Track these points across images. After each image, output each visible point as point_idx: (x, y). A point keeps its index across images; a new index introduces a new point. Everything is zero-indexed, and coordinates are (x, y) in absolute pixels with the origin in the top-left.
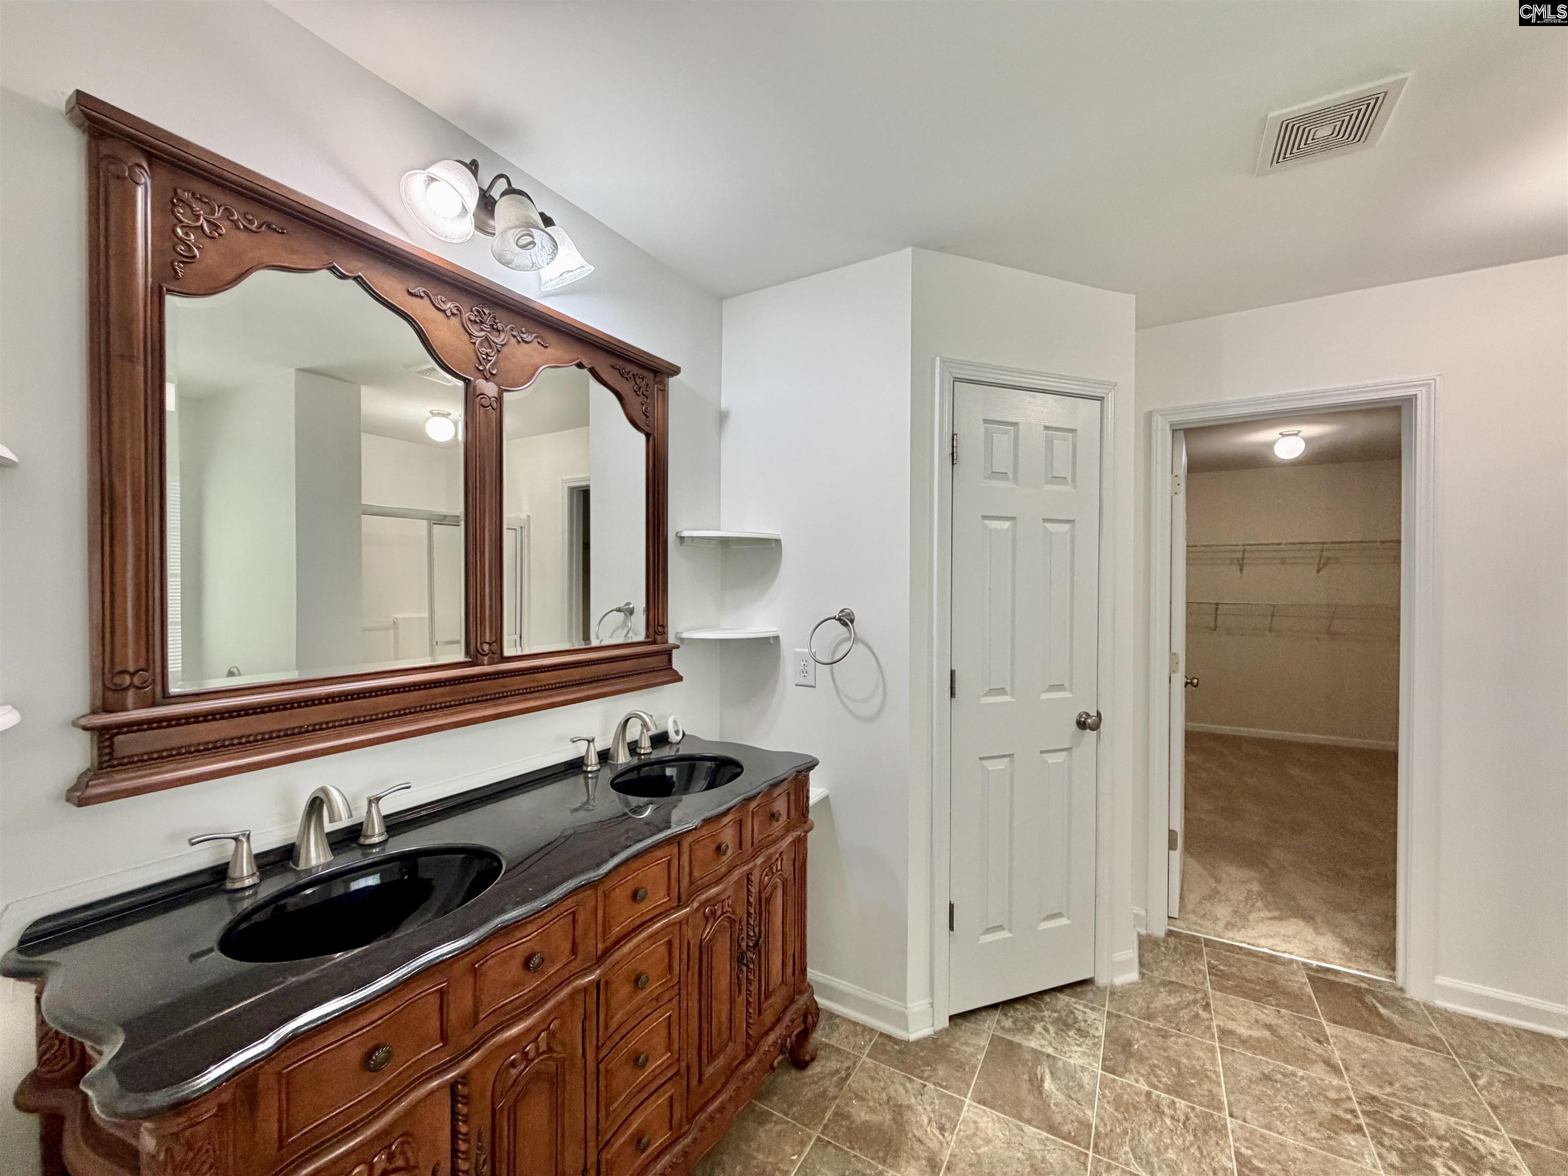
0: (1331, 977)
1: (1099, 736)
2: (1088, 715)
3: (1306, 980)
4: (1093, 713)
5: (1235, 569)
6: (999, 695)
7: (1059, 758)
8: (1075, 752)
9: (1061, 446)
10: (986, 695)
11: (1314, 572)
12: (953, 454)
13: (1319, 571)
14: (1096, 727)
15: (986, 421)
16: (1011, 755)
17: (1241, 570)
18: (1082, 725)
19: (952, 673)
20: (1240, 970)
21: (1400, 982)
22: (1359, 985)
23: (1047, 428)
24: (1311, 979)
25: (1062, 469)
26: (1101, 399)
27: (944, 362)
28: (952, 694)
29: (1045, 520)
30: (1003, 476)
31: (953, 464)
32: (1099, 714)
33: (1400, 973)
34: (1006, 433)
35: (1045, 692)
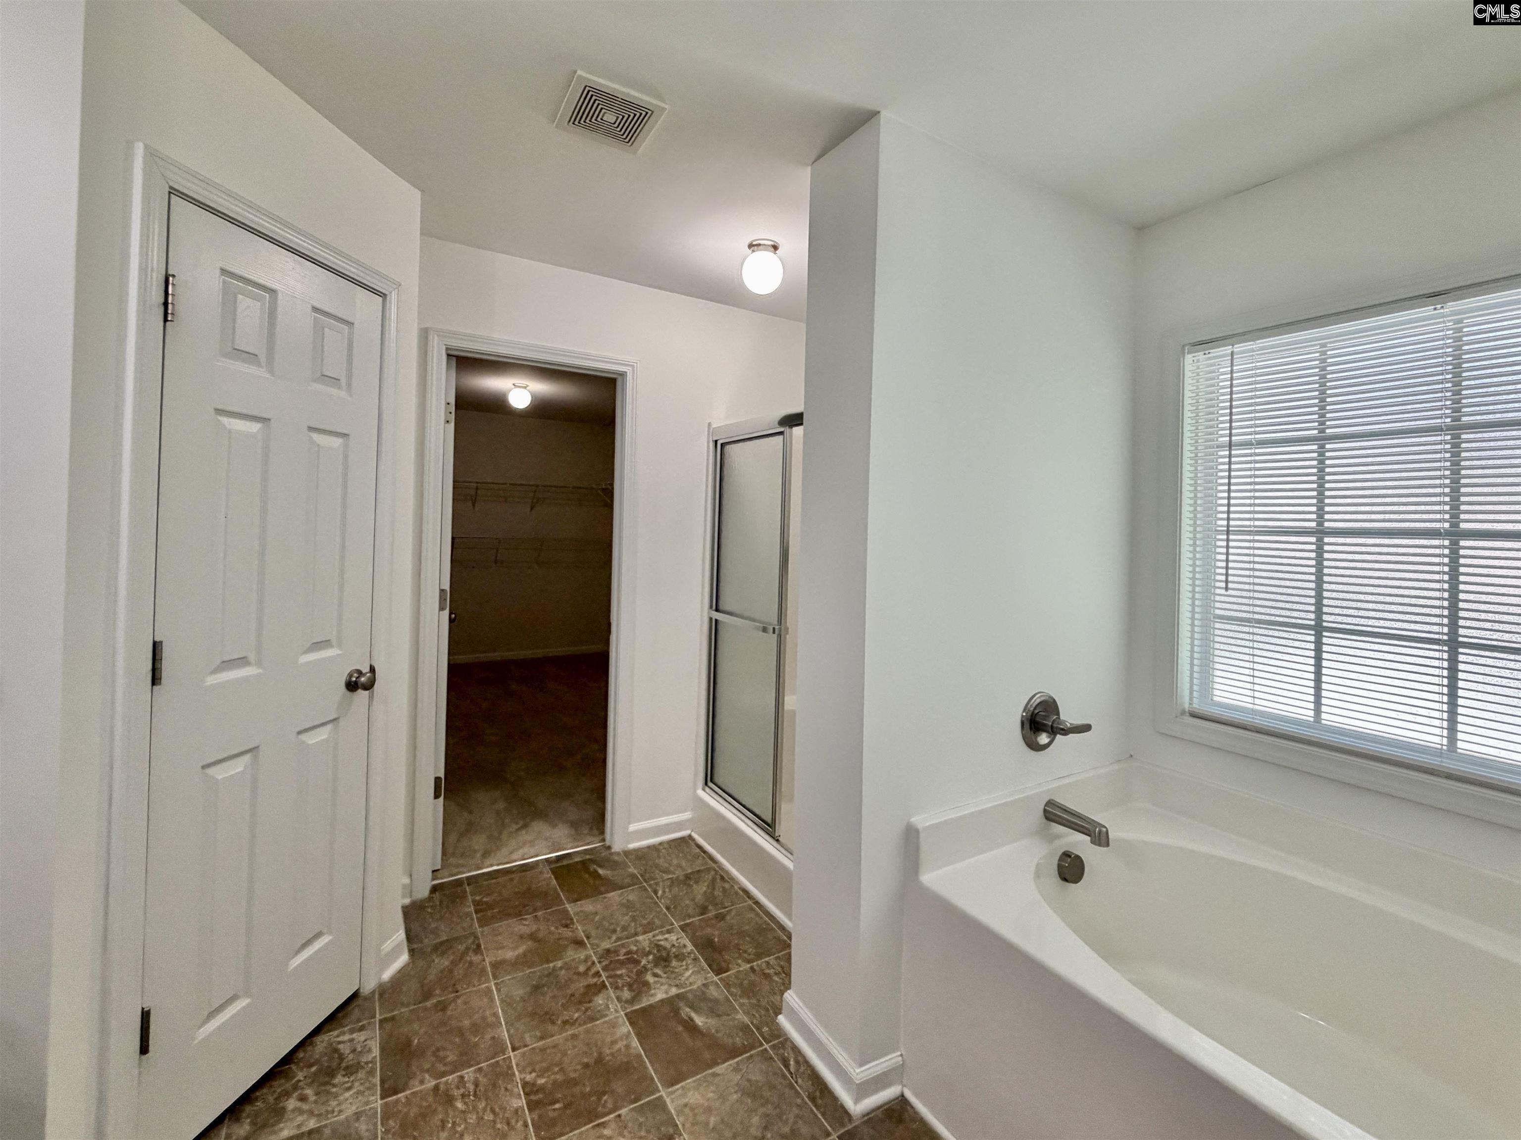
0: (565, 862)
1: (371, 697)
2: (360, 673)
3: (550, 875)
4: (366, 669)
5: (470, 504)
6: (238, 666)
7: (323, 734)
8: (342, 723)
9: (334, 338)
10: (216, 671)
11: (528, 509)
12: (166, 304)
13: (532, 508)
14: (369, 686)
15: (223, 271)
16: (253, 750)
17: (474, 505)
18: (352, 686)
19: (156, 647)
20: (500, 894)
21: (608, 843)
22: (584, 858)
23: (315, 309)
24: (554, 871)
25: (334, 366)
26: (383, 296)
27: (152, 155)
28: (155, 679)
29: (311, 429)
30: (250, 357)
31: (166, 320)
32: (372, 670)
33: (608, 836)
34: (256, 298)
35: (305, 652)
